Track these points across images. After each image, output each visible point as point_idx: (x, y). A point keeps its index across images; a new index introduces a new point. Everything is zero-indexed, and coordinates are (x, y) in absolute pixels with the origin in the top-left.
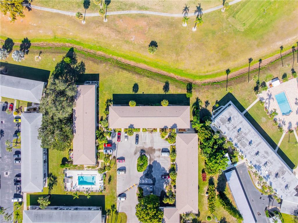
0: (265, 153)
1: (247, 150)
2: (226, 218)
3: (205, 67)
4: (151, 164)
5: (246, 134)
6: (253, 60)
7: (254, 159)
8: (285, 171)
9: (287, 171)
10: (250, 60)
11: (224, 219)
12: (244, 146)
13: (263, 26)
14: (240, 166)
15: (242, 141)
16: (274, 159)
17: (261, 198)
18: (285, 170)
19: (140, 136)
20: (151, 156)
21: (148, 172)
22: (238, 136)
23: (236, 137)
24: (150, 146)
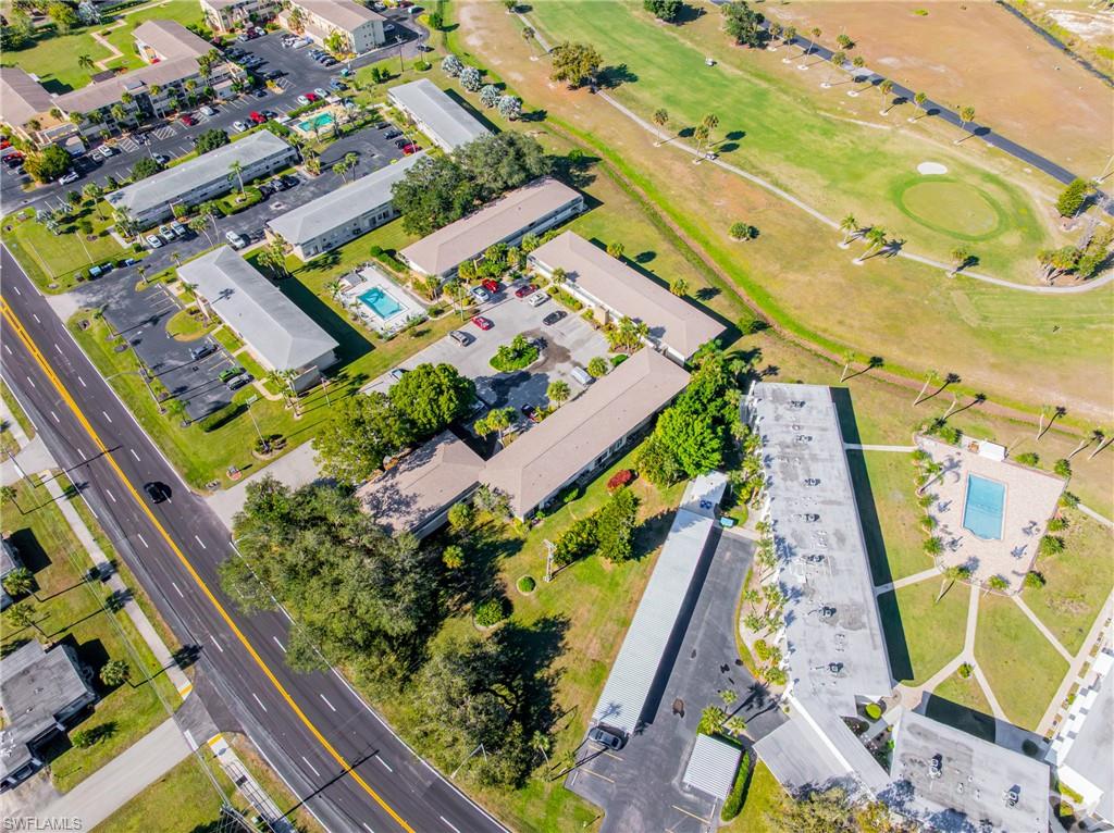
0: (835, 534)
1: (787, 489)
2: (573, 629)
3: (826, 318)
4: (533, 373)
5: (814, 458)
6: (960, 384)
7: (789, 521)
8: (863, 626)
9: (871, 629)
10: (953, 378)
11: (562, 623)
12: (788, 475)
13: (1032, 348)
14: (735, 541)
15: (791, 463)
16: (851, 568)
17: (725, 669)
18: (864, 619)
19: (567, 318)
20: (549, 362)
21: (507, 380)
22: (788, 447)
23: (783, 445)
24: (567, 347)
